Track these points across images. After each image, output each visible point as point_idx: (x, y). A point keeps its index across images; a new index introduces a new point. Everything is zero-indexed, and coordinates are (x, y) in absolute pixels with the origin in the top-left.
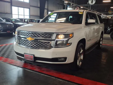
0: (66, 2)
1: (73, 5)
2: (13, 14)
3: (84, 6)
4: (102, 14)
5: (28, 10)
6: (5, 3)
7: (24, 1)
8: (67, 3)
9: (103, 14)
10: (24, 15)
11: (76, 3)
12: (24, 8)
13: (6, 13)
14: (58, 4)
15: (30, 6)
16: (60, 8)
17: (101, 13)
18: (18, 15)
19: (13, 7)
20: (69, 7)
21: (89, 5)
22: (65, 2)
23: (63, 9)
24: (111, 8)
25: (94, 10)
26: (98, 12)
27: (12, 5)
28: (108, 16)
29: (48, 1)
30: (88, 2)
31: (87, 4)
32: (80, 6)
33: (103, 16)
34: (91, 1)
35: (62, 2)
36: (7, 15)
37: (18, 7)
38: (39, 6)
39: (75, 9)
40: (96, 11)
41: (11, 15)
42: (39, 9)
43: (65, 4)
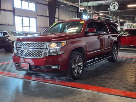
1: (90, 11)
2: (16, 25)
3: (104, 13)
5: (35, 19)
6: (6, 12)
7: (30, 9)
8: (83, 10)
9: (128, 21)
10: (30, 27)
11: (93, 9)
12: (30, 17)
13: (8, 24)
14: (71, 11)
15: (38, 15)
16: (73, 16)
17: (125, 20)
18: (23, 26)
19: (16, 17)
20: (85, 15)
21: (110, 11)
22: (81, 9)
23: (78, 17)
25: (116, 17)
26: (122, 19)
27: (14, 15)
28: (134, 25)
29: (58, 8)
31: (108, 10)
32: (99, 13)
33: (129, 24)
34: (113, 6)
35: (76, 8)
37: (22, 16)
38: (48, 15)
39: (92, 16)
40: (120, 18)
41: (14, 27)
42: (48, 19)
43: (80, 11)
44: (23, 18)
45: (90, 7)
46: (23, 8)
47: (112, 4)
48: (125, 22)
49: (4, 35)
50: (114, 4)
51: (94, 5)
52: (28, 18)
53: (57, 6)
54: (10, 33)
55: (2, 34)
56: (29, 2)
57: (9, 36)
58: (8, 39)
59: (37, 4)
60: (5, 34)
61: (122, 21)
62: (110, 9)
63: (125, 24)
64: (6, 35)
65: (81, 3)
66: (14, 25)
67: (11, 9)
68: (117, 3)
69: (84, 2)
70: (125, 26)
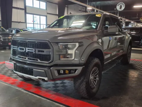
0: (90, 8)
1: (97, 11)
2: (27, 22)
3: (110, 13)
5: (45, 17)
6: (19, 10)
7: (40, 8)
8: (91, 10)
9: (133, 21)
10: (40, 24)
11: (101, 9)
13: (19, 21)
14: (80, 10)
15: (48, 13)
17: (130, 20)
19: (27, 15)
21: (117, 11)
22: (88, 8)
25: (122, 17)
27: (26, 13)
29: (67, 7)
33: (133, 24)
35: (85, 8)
37: (33, 14)
38: (58, 14)
41: (25, 24)
42: (57, 17)
43: (88, 10)
44: (35, 16)
45: (97, 7)
46: (34, 6)
47: (119, 4)
48: (130, 22)
51: (101, 4)
52: (39, 16)
56: (40, 1)
59: (47, 3)
61: (127, 20)
62: (116, 9)
63: (130, 24)
65: (89, 3)
67: (23, 8)
69: (91, 2)
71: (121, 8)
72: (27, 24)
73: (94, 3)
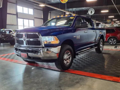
0: (68, 13)
2: (19, 25)
4: (101, 23)
5: (33, 21)
6: (11, 16)
7: (29, 14)
10: (29, 26)
11: (76, 14)
13: (12, 24)
14: (60, 15)
15: (35, 18)
17: (99, 21)
18: (24, 26)
19: (18, 19)
21: (89, 15)
24: (109, 17)
25: (93, 20)
27: (17, 17)
28: (106, 25)
29: (50, 13)
30: (88, 12)
31: (87, 14)
33: (102, 24)
34: (90, 11)
35: (64, 13)
36: (13, 26)
37: (23, 19)
38: (43, 18)
40: (96, 20)
41: (17, 26)
42: (42, 21)
44: (24, 20)
45: (74, 12)
46: (24, 13)
47: (90, 10)
48: (100, 23)
49: (10, 33)
50: (91, 10)
51: (77, 10)
52: (28, 20)
53: (49, 12)
54: (15, 31)
55: (8, 32)
56: (28, 8)
57: (13, 34)
58: (12, 35)
59: (34, 9)
60: (10, 31)
61: (97, 22)
63: (100, 25)
64: (11, 33)
65: (67, 9)
66: (17, 25)
67: (15, 13)
68: (93, 9)
69: (69, 8)
70: (100, 26)
71: (91, 12)
72: (19, 26)
73: (71, 9)
